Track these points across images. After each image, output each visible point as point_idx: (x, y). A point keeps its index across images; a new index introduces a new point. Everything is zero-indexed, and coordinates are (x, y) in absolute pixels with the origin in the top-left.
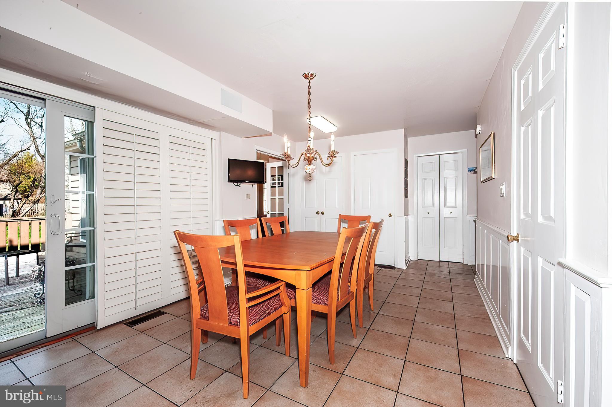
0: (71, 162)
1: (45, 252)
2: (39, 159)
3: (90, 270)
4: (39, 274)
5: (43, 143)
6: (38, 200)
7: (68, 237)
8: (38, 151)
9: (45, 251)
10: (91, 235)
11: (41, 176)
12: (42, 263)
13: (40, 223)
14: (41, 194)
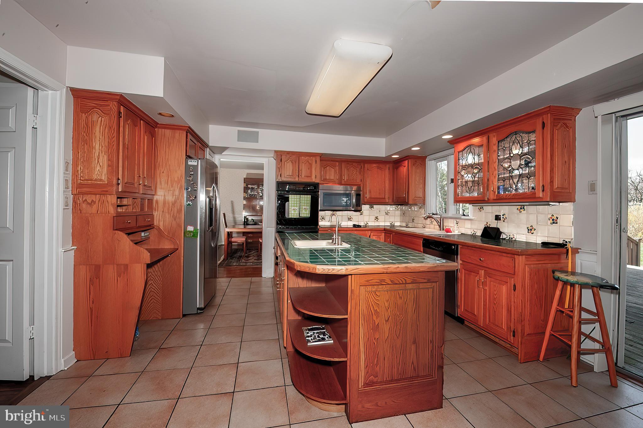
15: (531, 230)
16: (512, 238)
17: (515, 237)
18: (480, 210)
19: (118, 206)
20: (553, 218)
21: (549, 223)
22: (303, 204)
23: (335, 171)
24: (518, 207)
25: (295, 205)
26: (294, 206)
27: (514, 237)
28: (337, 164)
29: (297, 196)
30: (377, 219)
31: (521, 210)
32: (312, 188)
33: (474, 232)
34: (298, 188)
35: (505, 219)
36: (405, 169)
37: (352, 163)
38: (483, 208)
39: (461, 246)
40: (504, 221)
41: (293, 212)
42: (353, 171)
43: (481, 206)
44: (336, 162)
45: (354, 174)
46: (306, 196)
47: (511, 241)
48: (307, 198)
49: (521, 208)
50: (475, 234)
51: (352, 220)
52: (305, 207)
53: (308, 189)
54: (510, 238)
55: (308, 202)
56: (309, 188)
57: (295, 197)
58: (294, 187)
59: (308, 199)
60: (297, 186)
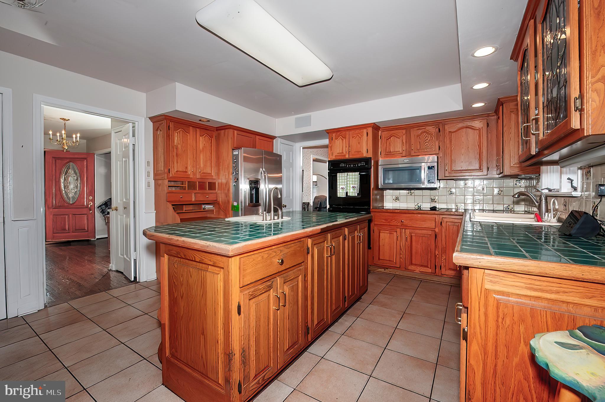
19: (169, 186)
22: (351, 183)
23: (402, 141)
25: (343, 183)
26: (342, 185)
28: (404, 131)
29: (344, 174)
32: (363, 164)
34: (348, 166)
37: (424, 127)
41: (341, 191)
42: (427, 138)
44: (403, 129)
45: (428, 141)
46: (354, 173)
48: (355, 175)
52: (354, 186)
53: (359, 165)
55: (356, 180)
57: (343, 175)
58: (344, 165)
59: (356, 177)
60: (347, 164)
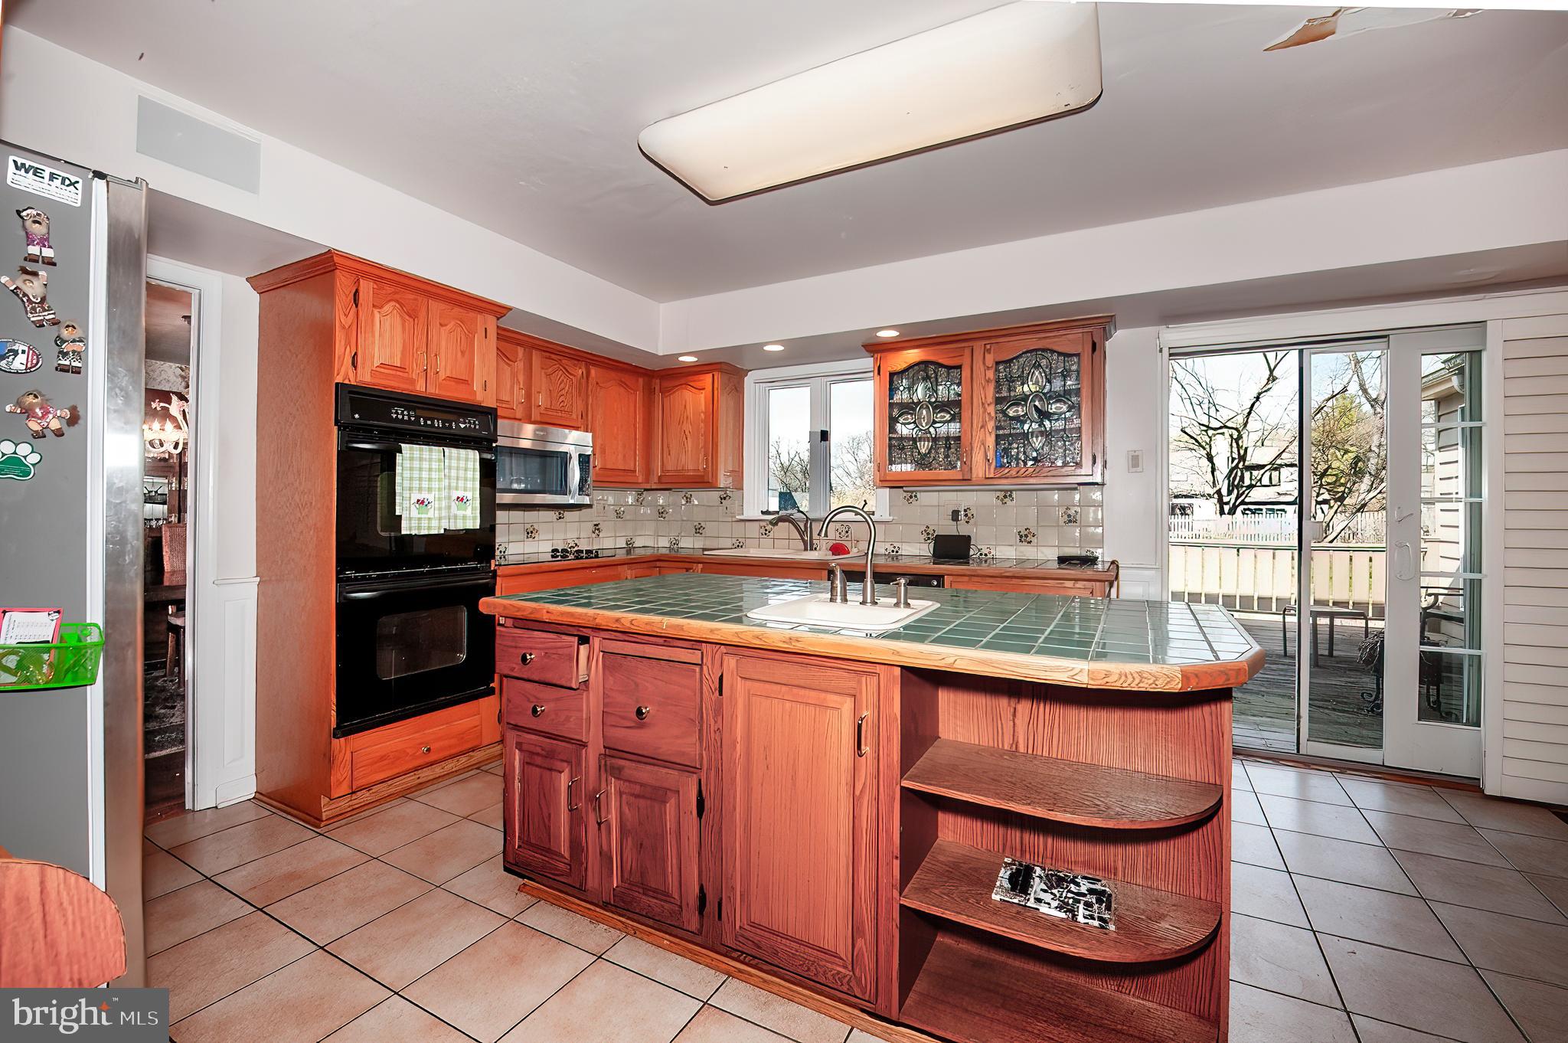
0: (1439, 417)
1: (1384, 622)
2: (1367, 407)
3: (1471, 663)
4: (1371, 655)
5: (1375, 367)
6: (1364, 505)
7: (1430, 595)
8: (1365, 391)
9: (1384, 620)
10: (1474, 590)
11: (1370, 450)
12: (1376, 635)
13: (1371, 560)
14: (1369, 491)
15: (1026, 536)
16: (986, 555)
17: (993, 552)
18: (908, 500)
20: (1069, 512)
21: (1061, 523)
22: (453, 483)
23: (514, 375)
24: (998, 494)
25: (426, 485)
26: (420, 489)
27: (990, 553)
28: (520, 351)
29: (430, 451)
30: (598, 529)
31: (1006, 500)
32: (475, 425)
33: (895, 547)
34: (425, 422)
35: (969, 518)
36: (703, 396)
37: (559, 357)
38: (916, 496)
39: (951, 578)
40: (967, 522)
41: (414, 513)
42: (562, 385)
43: (912, 492)
44: (518, 344)
45: (563, 392)
46: (462, 453)
47: (984, 559)
48: (467, 459)
49: (1005, 497)
50: (897, 552)
51: (537, 535)
52: (461, 493)
53: (462, 426)
54: (981, 554)
55: (468, 475)
56: (465, 423)
57: (421, 454)
58: (409, 415)
59: (471, 465)
60: (419, 413)
